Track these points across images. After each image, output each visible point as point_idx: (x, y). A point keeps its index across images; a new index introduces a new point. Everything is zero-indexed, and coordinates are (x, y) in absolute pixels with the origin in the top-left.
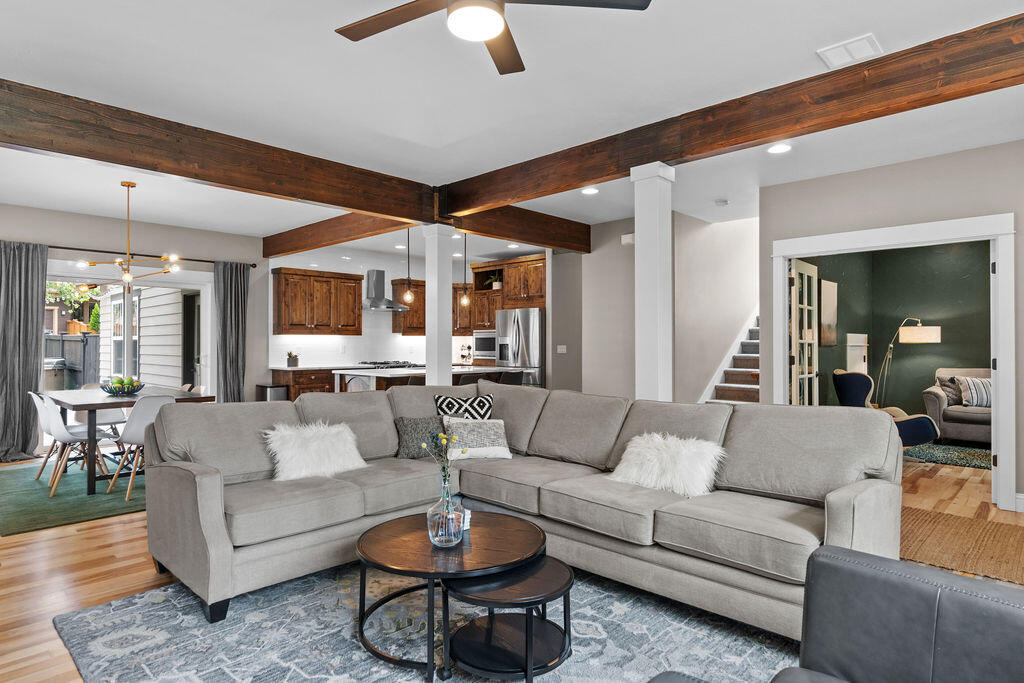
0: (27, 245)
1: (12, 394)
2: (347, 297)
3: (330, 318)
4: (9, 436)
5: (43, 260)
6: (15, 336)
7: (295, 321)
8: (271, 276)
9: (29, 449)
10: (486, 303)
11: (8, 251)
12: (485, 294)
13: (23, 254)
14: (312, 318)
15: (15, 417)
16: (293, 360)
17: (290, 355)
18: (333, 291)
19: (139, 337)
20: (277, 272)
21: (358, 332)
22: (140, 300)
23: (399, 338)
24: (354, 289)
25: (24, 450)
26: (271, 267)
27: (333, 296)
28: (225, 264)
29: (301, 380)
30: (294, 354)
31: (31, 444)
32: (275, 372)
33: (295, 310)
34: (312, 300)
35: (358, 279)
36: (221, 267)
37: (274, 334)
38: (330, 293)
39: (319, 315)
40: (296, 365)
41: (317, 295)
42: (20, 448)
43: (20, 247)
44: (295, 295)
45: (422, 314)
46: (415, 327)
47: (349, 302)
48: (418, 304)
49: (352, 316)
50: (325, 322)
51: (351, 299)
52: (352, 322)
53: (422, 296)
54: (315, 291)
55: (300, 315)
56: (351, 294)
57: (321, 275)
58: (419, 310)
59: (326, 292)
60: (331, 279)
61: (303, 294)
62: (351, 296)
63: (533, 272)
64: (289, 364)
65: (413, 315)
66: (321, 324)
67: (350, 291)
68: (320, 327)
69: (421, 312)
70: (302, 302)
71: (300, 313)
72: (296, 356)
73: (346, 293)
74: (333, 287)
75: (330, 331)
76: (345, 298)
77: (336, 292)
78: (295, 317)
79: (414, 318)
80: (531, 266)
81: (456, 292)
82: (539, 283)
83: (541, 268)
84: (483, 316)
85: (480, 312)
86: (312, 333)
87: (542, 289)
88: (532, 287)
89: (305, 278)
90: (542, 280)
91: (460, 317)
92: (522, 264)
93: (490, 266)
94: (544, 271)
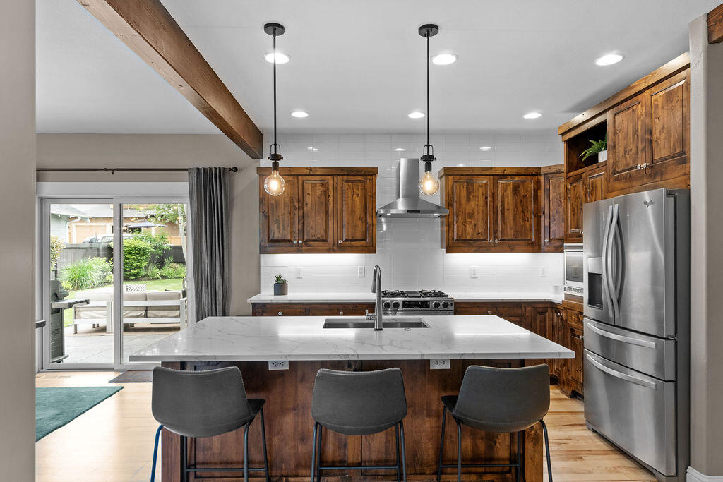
3: (326, 231)
7: (277, 236)
10: (582, 193)
12: (580, 176)
16: (280, 286)
17: (278, 278)
18: (331, 194)
21: (371, 250)
27: (331, 200)
30: (283, 278)
34: (300, 207)
35: (369, 174)
37: (261, 253)
38: (327, 196)
39: (310, 228)
41: (309, 200)
45: (480, 219)
46: (468, 240)
47: (355, 206)
48: (473, 203)
49: (360, 226)
50: (319, 236)
51: (359, 203)
52: (358, 236)
53: (481, 190)
54: (305, 195)
55: (284, 229)
56: (358, 195)
57: (312, 173)
58: (476, 214)
59: (321, 195)
60: (327, 177)
61: (287, 199)
62: (357, 199)
63: (663, 108)
64: (276, 294)
65: (465, 222)
66: (314, 238)
67: (357, 192)
68: (312, 243)
69: (480, 217)
70: (286, 211)
71: (284, 226)
72: (285, 281)
73: (350, 195)
74: (331, 188)
75: (326, 248)
76: (350, 201)
77: (335, 194)
78: (276, 231)
79: (467, 226)
80: (658, 95)
81: (547, 179)
82: (675, 128)
83: (679, 92)
84: (578, 218)
85: (574, 210)
86: (300, 252)
87: (683, 141)
88: (661, 143)
89: (291, 178)
90: (684, 119)
91: (554, 222)
92: (639, 98)
93: (585, 121)
94: (689, 95)
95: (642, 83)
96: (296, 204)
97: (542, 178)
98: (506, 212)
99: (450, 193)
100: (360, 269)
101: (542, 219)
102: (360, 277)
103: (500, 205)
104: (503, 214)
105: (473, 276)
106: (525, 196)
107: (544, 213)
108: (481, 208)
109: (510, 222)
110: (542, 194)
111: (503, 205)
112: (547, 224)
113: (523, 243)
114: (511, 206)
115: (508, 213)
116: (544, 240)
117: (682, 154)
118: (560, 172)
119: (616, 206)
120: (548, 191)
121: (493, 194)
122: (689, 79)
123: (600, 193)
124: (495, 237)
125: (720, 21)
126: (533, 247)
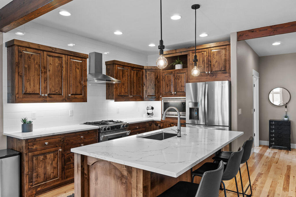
2: (76, 71)
3: (61, 88)
7: (29, 90)
8: (5, 50)
10: (172, 79)
12: (172, 73)
14: (46, 88)
16: (27, 126)
17: (24, 121)
18: (64, 66)
20: (11, 45)
21: (84, 100)
23: (112, 104)
24: (81, 66)
27: (64, 69)
29: (35, 147)
30: (28, 120)
32: (10, 139)
33: (29, 80)
34: (45, 72)
35: (84, 57)
37: (8, 102)
38: (62, 67)
39: (51, 86)
41: (51, 68)
44: (29, 67)
45: (126, 86)
46: (123, 96)
47: (77, 75)
48: (124, 79)
49: (79, 86)
50: (57, 91)
51: (79, 73)
52: (79, 92)
53: (127, 73)
54: (48, 64)
55: (34, 86)
56: (78, 69)
57: (53, 51)
58: (125, 84)
59: (58, 66)
60: (62, 55)
61: (36, 66)
62: (78, 71)
63: (216, 55)
64: (23, 131)
65: (122, 87)
66: (54, 93)
67: (78, 67)
68: (53, 96)
69: (126, 85)
70: (36, 73)
71: (34, 84)
72: (30, 122)
73: (74, 68)
74: (64, 62)
75: (61, 99)
76: (74, 72)
77: (66, 66)
78: (28, 87)
79: (122, 89)
80: (214, 50)
81: (146, 71)
82: (222, 63)
83: (223, 52)
84: (170, 88)
85: (167, 85)
86: (45, 101)
87: (225, 67)
88: (216, 66)
89: (39, 52)
90: (225, 60)
91: (149, 89)
92: (205, 50)
93: (176, 53)
94: (227, 53)
95: (208, 46)
96: (43, 70)
97: (144, 71)
98: (134, 84)
99: (117, 73)
100: (71, 111)
101: (144, 87)
102: (70, 116)
103: (132, 80)
104: (133, 84)
105: (118, 112)
106: (139, 77)
107: (145, 85)
108: (127, 81)
109: (135, 88)
110: (144, 77)
111: (133, 80)
112: (146, 89)
113: (139, 97)
114: (135, 81)
115: (135, 84)
116: (145, 96)
117: (225, 70)
118: (151, 69)
119: (207, 85)
120: (146, 76)
121: (131, 75)
122: (228, 49)
123: (184, 80)
124: (131, 95)
125: (242, 36)
126: (142, 99)
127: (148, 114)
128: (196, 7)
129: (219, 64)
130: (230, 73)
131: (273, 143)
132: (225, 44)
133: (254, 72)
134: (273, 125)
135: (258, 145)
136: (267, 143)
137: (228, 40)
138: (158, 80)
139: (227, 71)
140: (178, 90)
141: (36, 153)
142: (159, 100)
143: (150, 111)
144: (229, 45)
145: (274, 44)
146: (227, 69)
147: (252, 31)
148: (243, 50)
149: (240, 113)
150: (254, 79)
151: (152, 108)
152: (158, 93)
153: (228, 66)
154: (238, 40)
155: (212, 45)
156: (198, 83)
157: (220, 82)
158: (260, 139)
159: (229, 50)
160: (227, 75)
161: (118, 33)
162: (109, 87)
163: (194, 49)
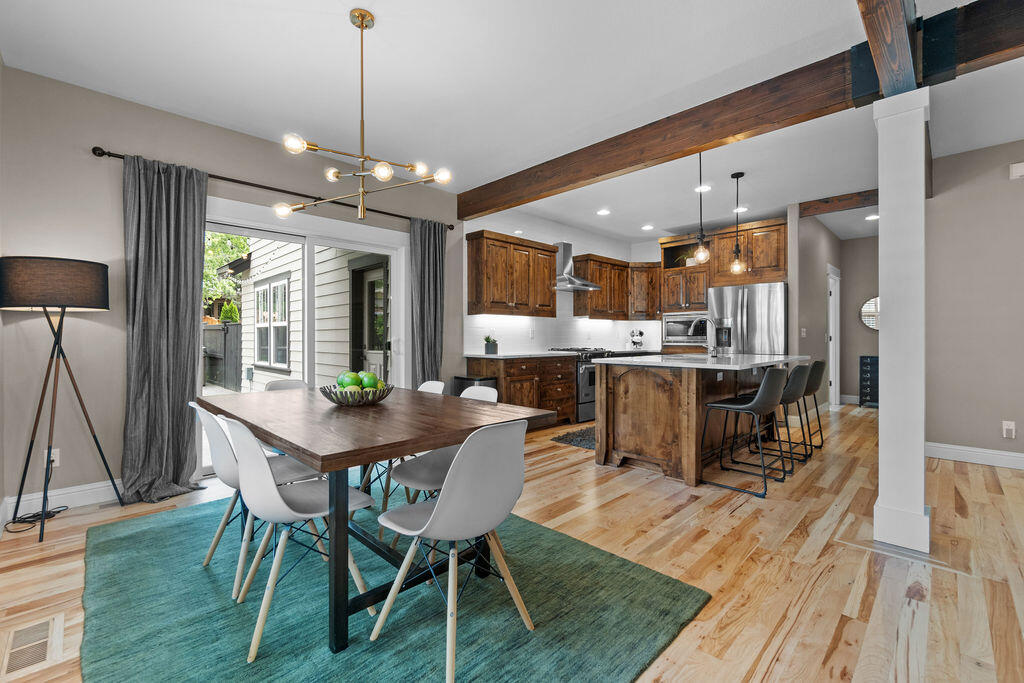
0: (179, 170)
1: (158, 394)
3: (528, 296)
4: (153, 461)
5: (201, 195)
6: (161, 308)
7: (497, 298)
8: (465, 243)
9: (183, 477)
10: (682, 283)
11: (150, 173)
12: (681, 272)
13: (173, 181)
14: (513, 295)
15: (162, 432)
16: (491, 345)
17: (487, 339)
19: (289, 322)
20: (476, 239)
21: (553, 314)
22: (289, 283)
24: (550, 263)
25: (176, 480)
26: (465, 232)
27: (531, 269)
28: (423, 222)
29: (512, 371)
30: (492, 338)
31: (186, 470)
32: (470, 360)
33: (496, 284)
34: (512, 273)
36: (418, 226)
38: (529, 266)
40: (495, 352)
41: (516, 267)
42: (170, 477)
43: (167, 169)
45: (605, 294)
47: (545, 277)
48: (602, 283)
49: (548, 294)
50: (524, 300)
51: (547, 273)
52: (547, 302)
53: (605, 274)
54: (515, 262)
55: (501, 291)
56: (547, 268)
57: (520, 243)
59: (525, 263)
60: (529, 249)
61: (504, 265)
62: (547, 271)
63: (762, 241)
64: (487, 351)
66: (521, 302)
67: (547, 265)
68: (519, 306)
69: (604, 292)
70: (503, 275)
71: (501, 289)
72: (496, 340)
73: (542, 268)
74: (531, 258)
76: (542, 272)
77: (534, 264)
78: (496, 293)
79: (600, 300)
80: (758, 234)
81: (632, 271)
82: (772, 253)
83: (775, 236)
84: (678, 297)
85: (673, 292)
86: (512, 313)
87: (778, 260)
88: (761, 259)
89: (506, 245)
90: (778, 250)
91: (637, 300)
92: (743, 233)
93: (690, 239)
94: (782, 238)
95: (747, 226)
96: (510, 269)
97: (629, 270)
99: (592, 274)
101: (630, 297)
103: (613, 286)
104: (614, 292)
106: (623, 281)
107: (631, 293)
108: (605, 286)
109: (616, 298)
110: (630, 281)
112: (632, 301)
113: (622, 314)
114: (617, 287)
115: (616, 292)
116: (631, 312)
117: (777, 266)
118: (643, 267)
119: (746, 290)
120: (633, 279)
121: (610, 278)
122: (782, 230)
123: (702, 283)
124: (611, 309)
125: (807, 209)
126: (625, 317)
127: (634, 343)
128: (738, 175)
129: (767, 255)
130: (786, 270)
131: (868, 398)
132: (778, 221)
133: (830, 268)
134: (868, 364)
135: (838, 403)
136: (856, 399)
137: (784, 215)
138: (653, 286)
139: (782, 266)
140: (692, 300)
141: (515, 378)
142: (654, 319)
143: (637, 339)
144: (786, 224)
145: (867, 218)
146: (782, 263)
147: (826, 201)
148: (810, 229)
149: (804, 335)
150: (831, 281)
151: (641, 334)
152: (652, 307)
153: (782, 258)
154: (801, 215)
155: (755, 225)
156: (725, 288)
157: (767, 284)
158: (843, 391)
159: (785, 233)
160: (781, 273)
161: (604, 212)
162: (579, 296)
163: (735, 229)
